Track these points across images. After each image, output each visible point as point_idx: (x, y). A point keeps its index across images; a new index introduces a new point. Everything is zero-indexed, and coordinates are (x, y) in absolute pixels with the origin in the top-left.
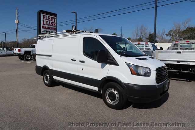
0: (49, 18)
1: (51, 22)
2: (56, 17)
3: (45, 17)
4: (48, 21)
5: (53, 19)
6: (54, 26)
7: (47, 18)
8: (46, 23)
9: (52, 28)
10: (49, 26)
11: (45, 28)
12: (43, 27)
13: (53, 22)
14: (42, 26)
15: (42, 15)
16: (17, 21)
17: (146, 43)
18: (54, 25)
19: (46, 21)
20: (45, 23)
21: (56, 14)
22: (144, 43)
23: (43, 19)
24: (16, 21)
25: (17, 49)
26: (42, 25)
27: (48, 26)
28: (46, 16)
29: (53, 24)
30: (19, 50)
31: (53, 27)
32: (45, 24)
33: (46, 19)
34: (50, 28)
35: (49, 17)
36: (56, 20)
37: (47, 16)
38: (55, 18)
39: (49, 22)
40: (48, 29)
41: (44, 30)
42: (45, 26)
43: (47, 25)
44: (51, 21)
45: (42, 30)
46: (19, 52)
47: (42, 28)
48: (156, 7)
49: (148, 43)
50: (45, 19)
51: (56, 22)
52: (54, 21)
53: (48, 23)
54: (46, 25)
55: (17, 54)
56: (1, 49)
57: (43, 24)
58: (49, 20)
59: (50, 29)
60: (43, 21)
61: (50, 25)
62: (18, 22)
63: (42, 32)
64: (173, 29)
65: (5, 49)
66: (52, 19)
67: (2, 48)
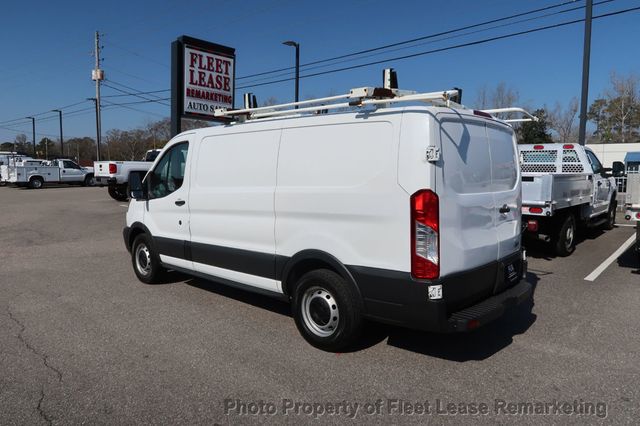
0: (210, 64)
1: (214, 75)
2: (231, 61)
3: (198, 61)
4: (208, 73)
5: (223, 67)
6: (225, 89)
7: (205, 62)
8: (201, 79)
9: (220, 95)
10: (210, 90)
11: (198, 95)
12: (191, 93)
13: (223, 75)
14: (188, 90)
15: (187, 52)
16: (99, 73)
17: (565, 147)
18: (226, 84)
19: (200, 73)
20: (196, 77)
21: (234, 50)
22: (559, 147)
23: (192, 66)
24: (94, 72)
25: (106, 165)
26: (187, 84)
27: (205, 89)
28: (201, 56)
29: (223, 83)
30: (113, 169)
31: (222, 92)
32: (196, 84)
33: (200, 67)
34: (212, 95)
35: (209, 58)
36: (231, 69)
37: (205, 55)
38: (227, 63)
39: (211, 76)
40: (207, 98)
41: (193, 101)
42: (197, 88)
43: (204, 86)
44: (217, 71)
45: (187, 101)
46: (112, 176)
47: (188, 95)
48: (589, 19)
49: (572, 147)
50: (197, 65)
51: (231, 76)
52: (227, 73)
53: (207, 79)
54: (200, 85)
55: (104, 182)
56: (49, 162)
57: (192, 83)
58: (209, 69)
59: (212, 99)
60: (192, 72)
61: (213, 87)
62: (102, 76)
63: (186, 108)
64: (606, 98)
65: (61, 163)
66: (218, 66)
67: (51, 160)
